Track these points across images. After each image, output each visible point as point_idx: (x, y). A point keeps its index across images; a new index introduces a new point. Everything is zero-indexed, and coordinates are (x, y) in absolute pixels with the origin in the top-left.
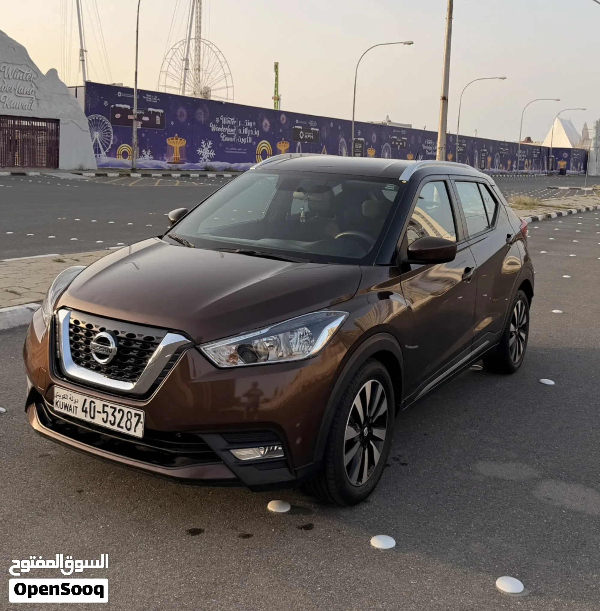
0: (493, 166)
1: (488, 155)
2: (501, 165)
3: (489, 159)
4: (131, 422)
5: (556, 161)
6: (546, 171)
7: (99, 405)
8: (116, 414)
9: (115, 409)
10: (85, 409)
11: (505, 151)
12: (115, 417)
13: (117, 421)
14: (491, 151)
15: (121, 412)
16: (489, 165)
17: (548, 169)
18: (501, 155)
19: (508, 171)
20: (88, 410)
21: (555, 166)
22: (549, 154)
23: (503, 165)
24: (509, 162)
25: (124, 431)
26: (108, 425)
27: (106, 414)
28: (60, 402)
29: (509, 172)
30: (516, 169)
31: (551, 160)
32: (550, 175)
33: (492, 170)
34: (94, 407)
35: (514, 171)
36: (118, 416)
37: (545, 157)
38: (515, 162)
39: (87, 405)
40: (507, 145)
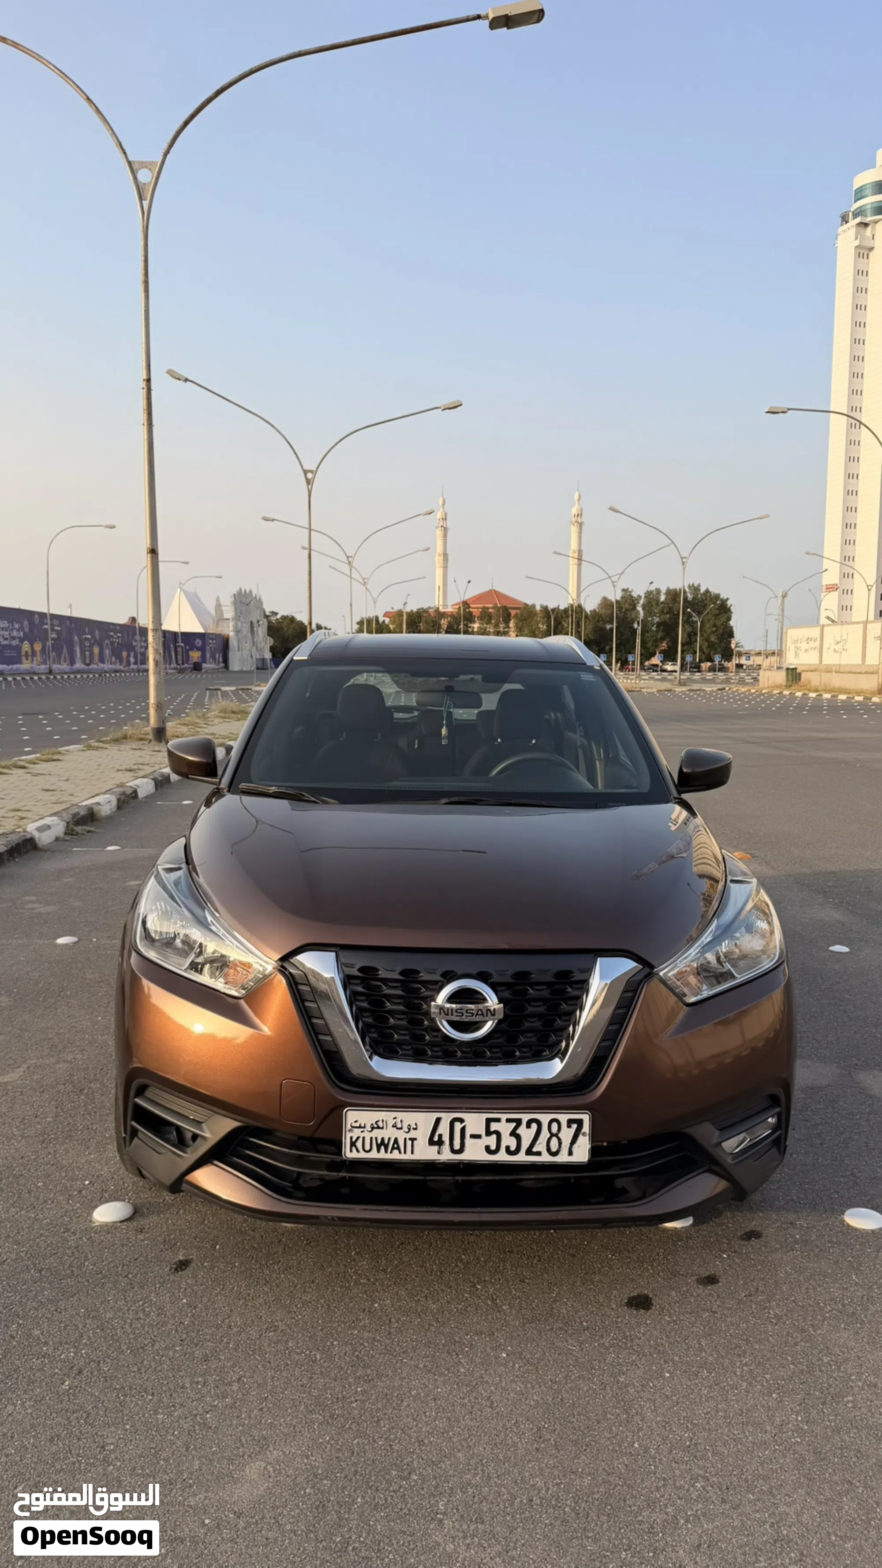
0: (102, 660)
1: (93, 645)
2: (114, 659)
3: (96, 650)
4: (559, 1140)
5: (187, 651)
6: (174, 665)
7: (474, 1121)
8: (522, 1130)
9: (519, 1122)
10: (436, 1138)
11: (117, 638)
12: (518, 1138)
13: (525, 1144)
14: (98, 638)
15: (534, 1126)
16: (96, 659)
17: (177, 663)
18: (112, 643)
19: (125, 667)
20: (446, 1138)
21: (186, 659)
22: (176, 641)
23: (116, 658)
24: (124, 654)
25: (546, 1158)
26: (502, 1157)
27: (494, 1136)
28: (364, 1138)
29: (125, 669)
30: (136, 663)
31: (180, 649)
32: (181, 671)
33: (101, 665)
34: (463, 1130)
35: (133, 666)
36: (527, 1135)
37: (172, 646)
38: (132, 654)
39: (444, 1129)
40: (118, 628)
